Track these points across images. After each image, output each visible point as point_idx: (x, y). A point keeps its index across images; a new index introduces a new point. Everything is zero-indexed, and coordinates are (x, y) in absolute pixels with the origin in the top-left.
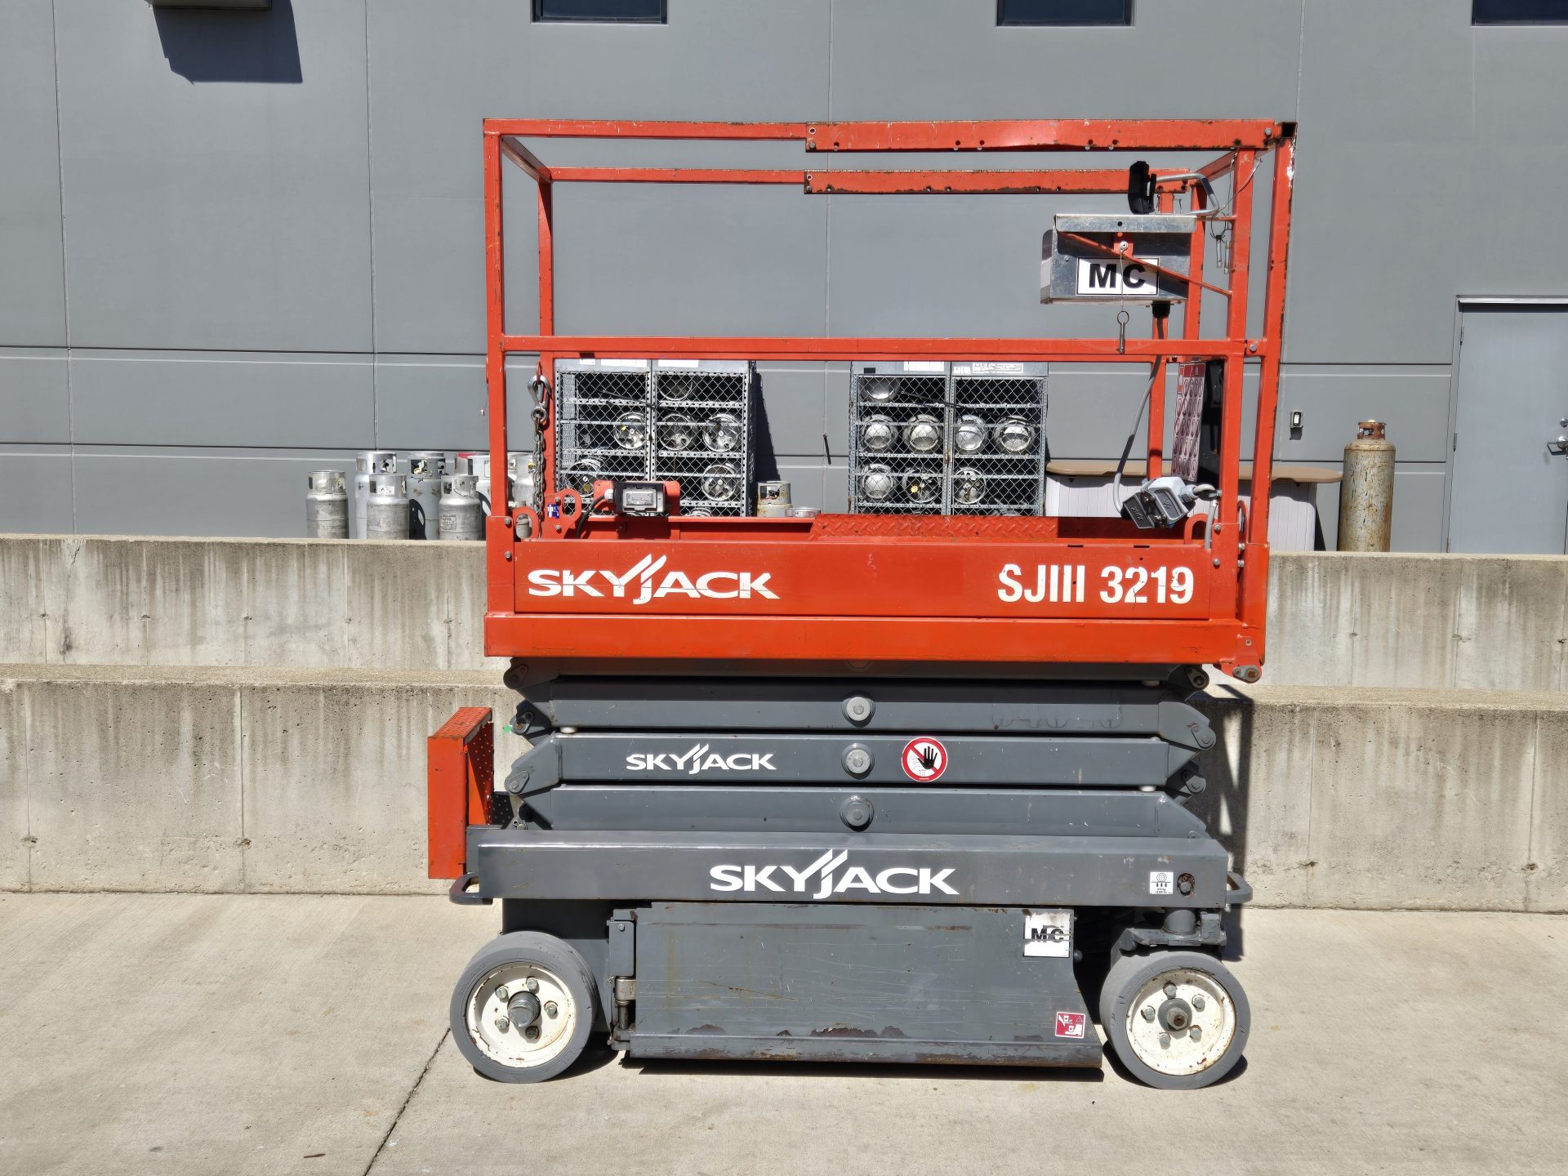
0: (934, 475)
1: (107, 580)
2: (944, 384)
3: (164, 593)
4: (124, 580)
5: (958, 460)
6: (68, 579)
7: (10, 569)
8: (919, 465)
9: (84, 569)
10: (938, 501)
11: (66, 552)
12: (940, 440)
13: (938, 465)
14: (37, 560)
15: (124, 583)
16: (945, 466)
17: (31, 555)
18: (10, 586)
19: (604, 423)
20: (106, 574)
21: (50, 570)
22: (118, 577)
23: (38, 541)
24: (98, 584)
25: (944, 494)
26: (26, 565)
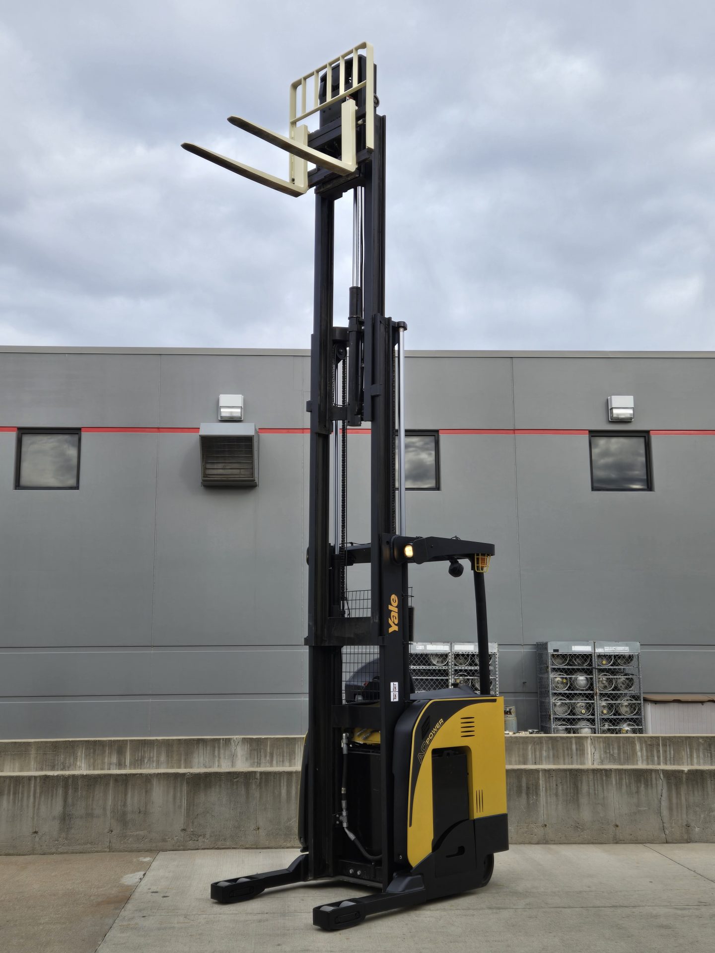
0: (590, 702)
1: (251, 757)
2: (592, 657)
3: (277, 763)
4: (259, 755)
5: (601, 694)
6: (233, 757)
7: (206, 753)
8: (583, 696)
9: (241, 752)
10: (593, 714)
11: (233, 744)
12: (592, 684)
13: (591, 697)
14: (219, 748)
15: (259, 758)
16: (595, 697)
17: (216, 745)
18: (206, 762)
19: (429, 678)
20: (251, 754)
21: (225, 754)
22: (256, 754)
23: (220, 739)
24: (247, 759)
25: (596, 711)
26: (214, 751)
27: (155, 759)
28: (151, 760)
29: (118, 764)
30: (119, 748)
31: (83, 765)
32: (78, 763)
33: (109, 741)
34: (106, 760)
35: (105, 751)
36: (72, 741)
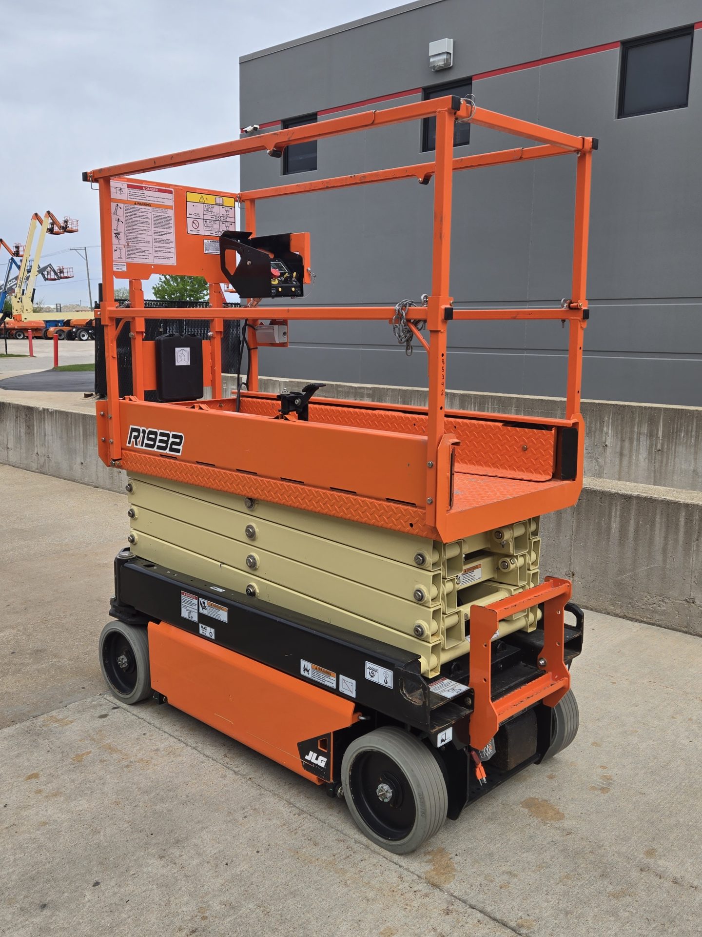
27: (694, 433)
28: (690, 434)
29: (649, 435)
30: (652, 416)
31: (610, 432)
32: (605, 429)
33: (640, 407)
34: (636, 430)
35: (635, 419)
36: (599, 403)
